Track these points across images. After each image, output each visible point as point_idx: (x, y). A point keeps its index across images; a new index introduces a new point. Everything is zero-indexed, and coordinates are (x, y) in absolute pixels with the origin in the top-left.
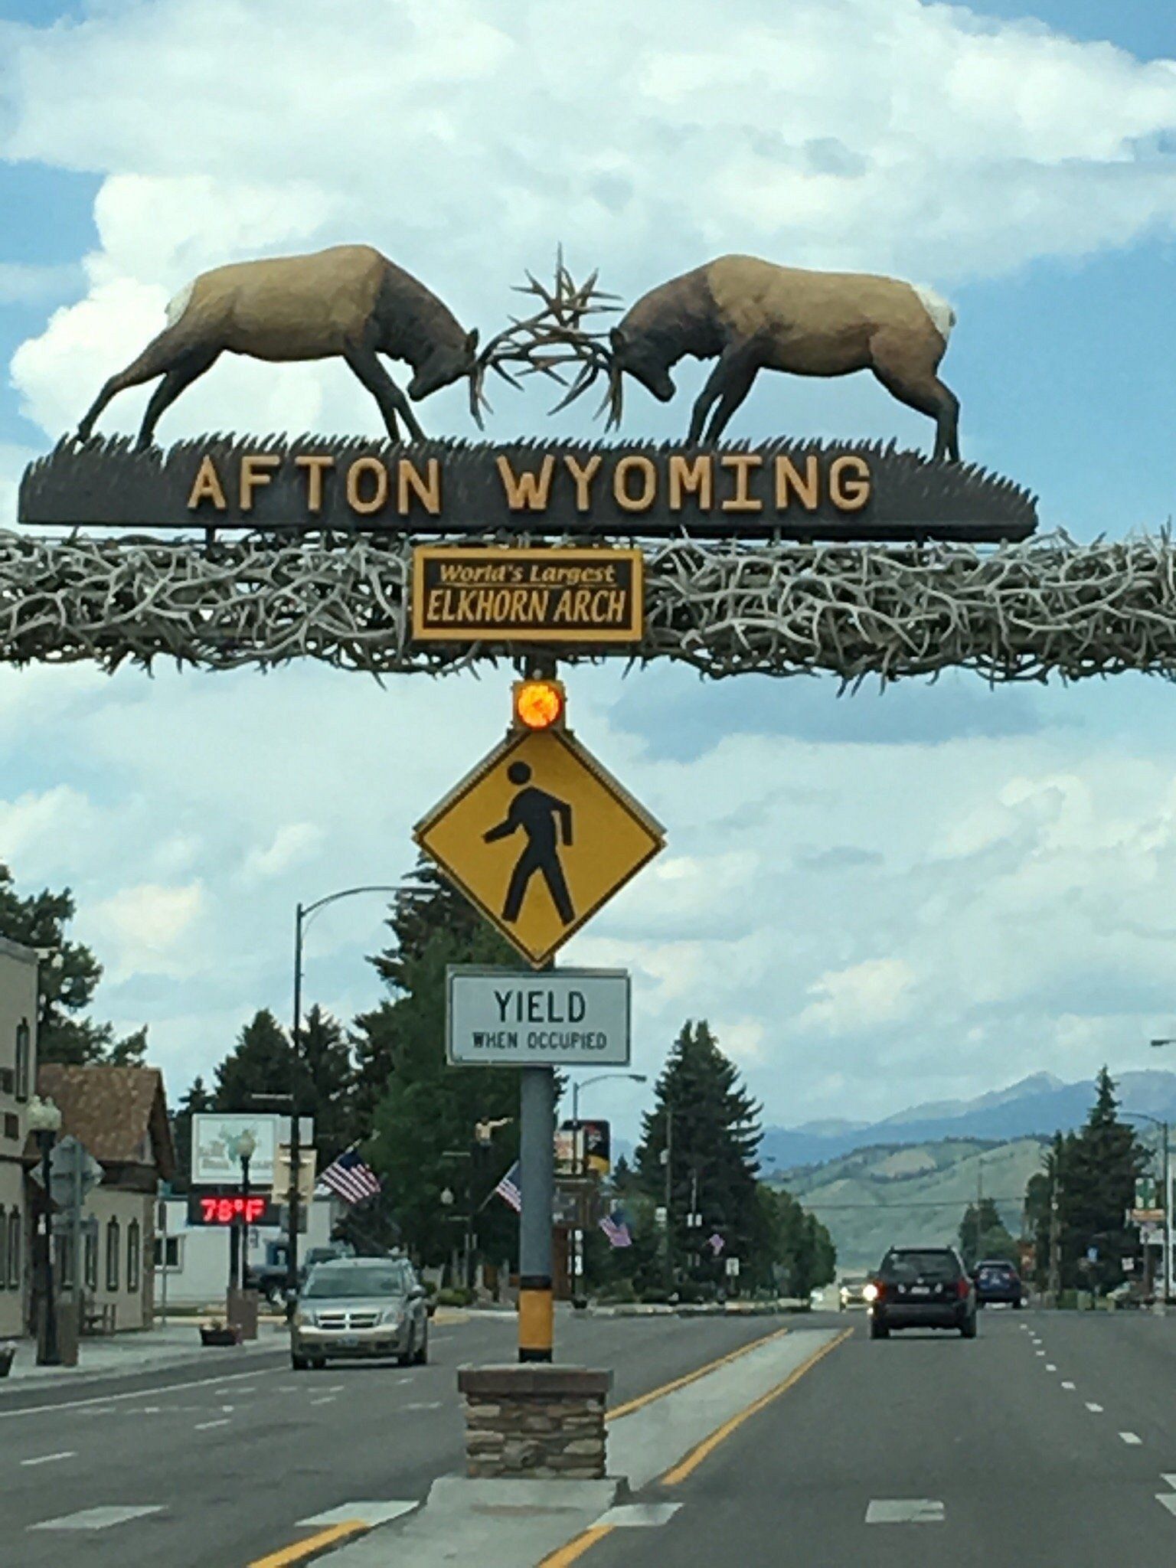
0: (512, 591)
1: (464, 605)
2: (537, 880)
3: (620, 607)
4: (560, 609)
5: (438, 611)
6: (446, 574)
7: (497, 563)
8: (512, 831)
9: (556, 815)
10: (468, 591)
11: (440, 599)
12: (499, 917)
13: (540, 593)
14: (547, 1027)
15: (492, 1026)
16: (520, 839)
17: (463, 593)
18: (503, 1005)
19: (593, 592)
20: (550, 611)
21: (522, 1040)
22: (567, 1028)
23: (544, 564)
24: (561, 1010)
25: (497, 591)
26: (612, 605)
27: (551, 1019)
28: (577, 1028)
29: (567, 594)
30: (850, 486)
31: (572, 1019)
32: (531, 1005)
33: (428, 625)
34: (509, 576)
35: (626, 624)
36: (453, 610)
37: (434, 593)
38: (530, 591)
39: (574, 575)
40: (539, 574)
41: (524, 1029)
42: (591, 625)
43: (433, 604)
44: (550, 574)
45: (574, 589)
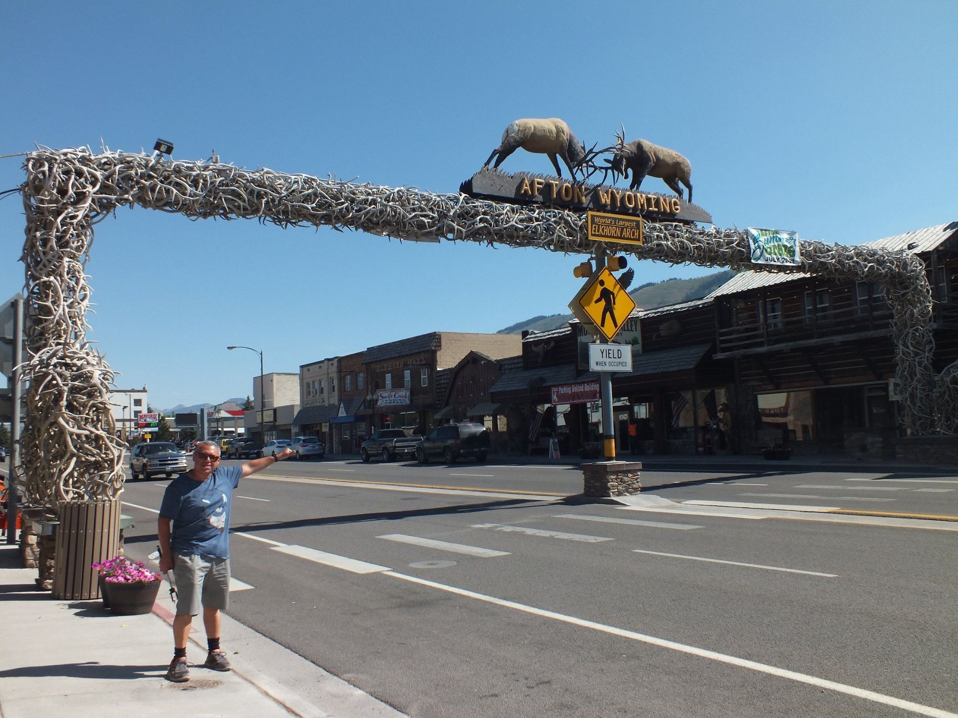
0: (612, 227)
1: (601, 230)
2: (608, 314)
3: (637, 234)
4: (623, 234)
5: (595, 231)
6: (596, 220)
7: (608, 218)
8: (601, 300)
9: (611, 296)
10: (602, 225)
11: (595, 227)
12: (600, 326)
13: (619, 227)
14: (612, 360)
15: (600, 360)
16: (603, 303)
17: (600, 226)
18: (602, 353)
19: (631, 229)
20: (621, 234)
21: (607, 364)
22: (617, 360)
23: (620, 220)
24: (616, 356)
25: (609, 226)
26: (635, 234)
27: (614, 358)
28: (619, 360)
29: (625, 229)
30: (677, 207)
31: (619, 358)
32: (609, 353)
33: (593, 235)
34: (611, 222)
35: (639, 240)
36: (598, 231)
37: (594, 225)
38: (616, 227)
39: (627, 224)
40: (618, 223)
41: (607, 360)
42: (630, 239)
43: (593, 229)
44: (621, 223)
45: (627, 228)
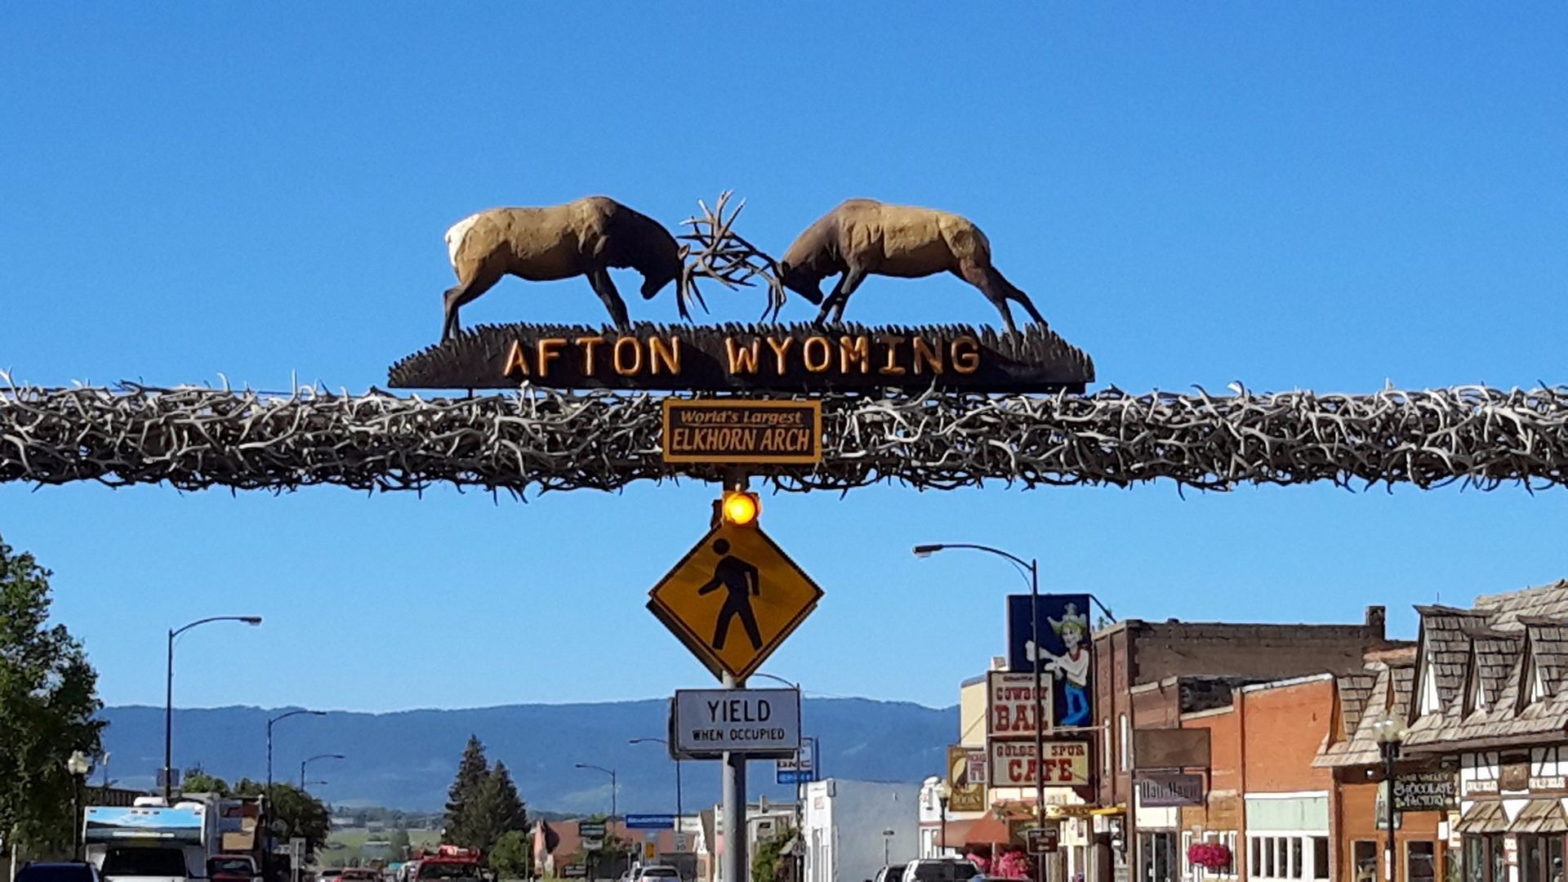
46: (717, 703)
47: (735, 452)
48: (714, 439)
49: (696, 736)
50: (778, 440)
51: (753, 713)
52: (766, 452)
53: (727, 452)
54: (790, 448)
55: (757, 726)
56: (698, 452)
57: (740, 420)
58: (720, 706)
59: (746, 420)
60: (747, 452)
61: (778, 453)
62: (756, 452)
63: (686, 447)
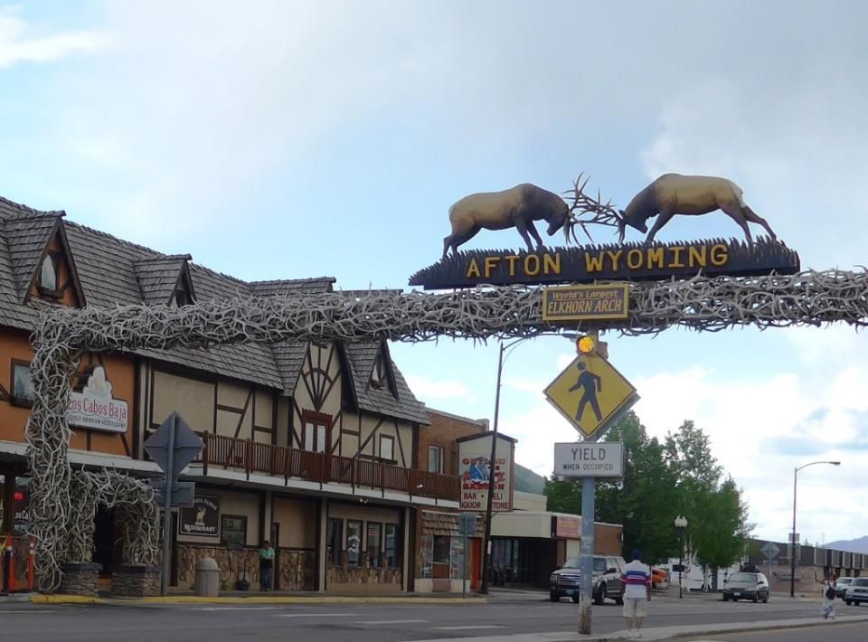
46: (577, 450)
47: (581, 314)
48: (571, 307)
49: (565, 467)
50: (604, 306)
51: (596, 455)
52: (598, 313)
53: (577, 314)
54: (610, 310)
55: (598, 462)
56: (562, 314)
57: (584, 296)
58: (579, 452)
59: (587, 296)
60: (588, 313)
61: (605, 313)
62: (592, 313)
63: (554, 312)
